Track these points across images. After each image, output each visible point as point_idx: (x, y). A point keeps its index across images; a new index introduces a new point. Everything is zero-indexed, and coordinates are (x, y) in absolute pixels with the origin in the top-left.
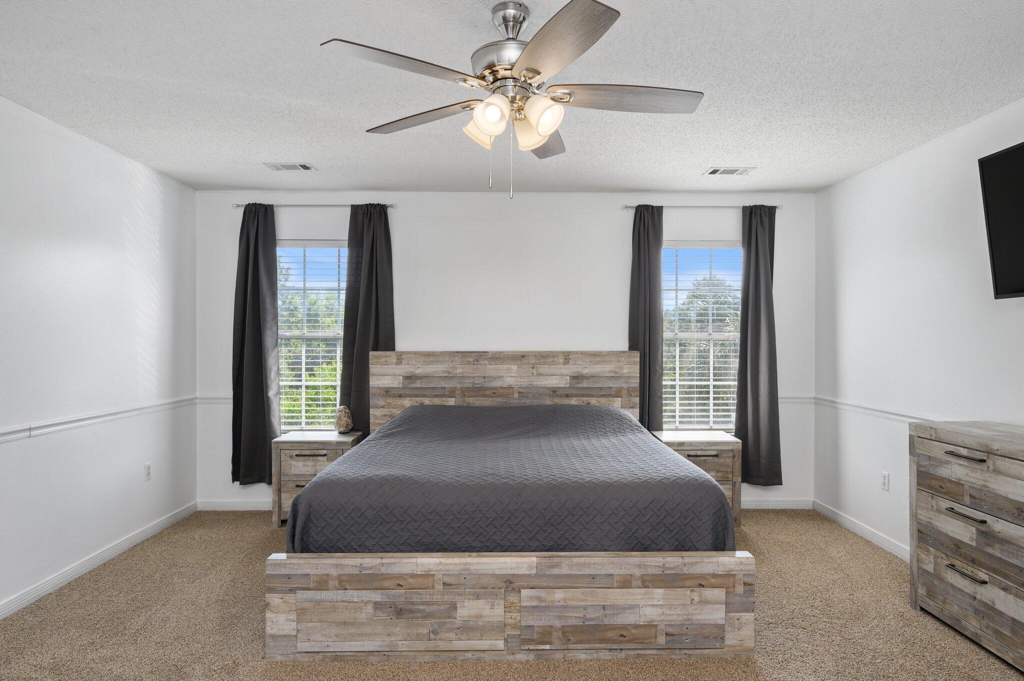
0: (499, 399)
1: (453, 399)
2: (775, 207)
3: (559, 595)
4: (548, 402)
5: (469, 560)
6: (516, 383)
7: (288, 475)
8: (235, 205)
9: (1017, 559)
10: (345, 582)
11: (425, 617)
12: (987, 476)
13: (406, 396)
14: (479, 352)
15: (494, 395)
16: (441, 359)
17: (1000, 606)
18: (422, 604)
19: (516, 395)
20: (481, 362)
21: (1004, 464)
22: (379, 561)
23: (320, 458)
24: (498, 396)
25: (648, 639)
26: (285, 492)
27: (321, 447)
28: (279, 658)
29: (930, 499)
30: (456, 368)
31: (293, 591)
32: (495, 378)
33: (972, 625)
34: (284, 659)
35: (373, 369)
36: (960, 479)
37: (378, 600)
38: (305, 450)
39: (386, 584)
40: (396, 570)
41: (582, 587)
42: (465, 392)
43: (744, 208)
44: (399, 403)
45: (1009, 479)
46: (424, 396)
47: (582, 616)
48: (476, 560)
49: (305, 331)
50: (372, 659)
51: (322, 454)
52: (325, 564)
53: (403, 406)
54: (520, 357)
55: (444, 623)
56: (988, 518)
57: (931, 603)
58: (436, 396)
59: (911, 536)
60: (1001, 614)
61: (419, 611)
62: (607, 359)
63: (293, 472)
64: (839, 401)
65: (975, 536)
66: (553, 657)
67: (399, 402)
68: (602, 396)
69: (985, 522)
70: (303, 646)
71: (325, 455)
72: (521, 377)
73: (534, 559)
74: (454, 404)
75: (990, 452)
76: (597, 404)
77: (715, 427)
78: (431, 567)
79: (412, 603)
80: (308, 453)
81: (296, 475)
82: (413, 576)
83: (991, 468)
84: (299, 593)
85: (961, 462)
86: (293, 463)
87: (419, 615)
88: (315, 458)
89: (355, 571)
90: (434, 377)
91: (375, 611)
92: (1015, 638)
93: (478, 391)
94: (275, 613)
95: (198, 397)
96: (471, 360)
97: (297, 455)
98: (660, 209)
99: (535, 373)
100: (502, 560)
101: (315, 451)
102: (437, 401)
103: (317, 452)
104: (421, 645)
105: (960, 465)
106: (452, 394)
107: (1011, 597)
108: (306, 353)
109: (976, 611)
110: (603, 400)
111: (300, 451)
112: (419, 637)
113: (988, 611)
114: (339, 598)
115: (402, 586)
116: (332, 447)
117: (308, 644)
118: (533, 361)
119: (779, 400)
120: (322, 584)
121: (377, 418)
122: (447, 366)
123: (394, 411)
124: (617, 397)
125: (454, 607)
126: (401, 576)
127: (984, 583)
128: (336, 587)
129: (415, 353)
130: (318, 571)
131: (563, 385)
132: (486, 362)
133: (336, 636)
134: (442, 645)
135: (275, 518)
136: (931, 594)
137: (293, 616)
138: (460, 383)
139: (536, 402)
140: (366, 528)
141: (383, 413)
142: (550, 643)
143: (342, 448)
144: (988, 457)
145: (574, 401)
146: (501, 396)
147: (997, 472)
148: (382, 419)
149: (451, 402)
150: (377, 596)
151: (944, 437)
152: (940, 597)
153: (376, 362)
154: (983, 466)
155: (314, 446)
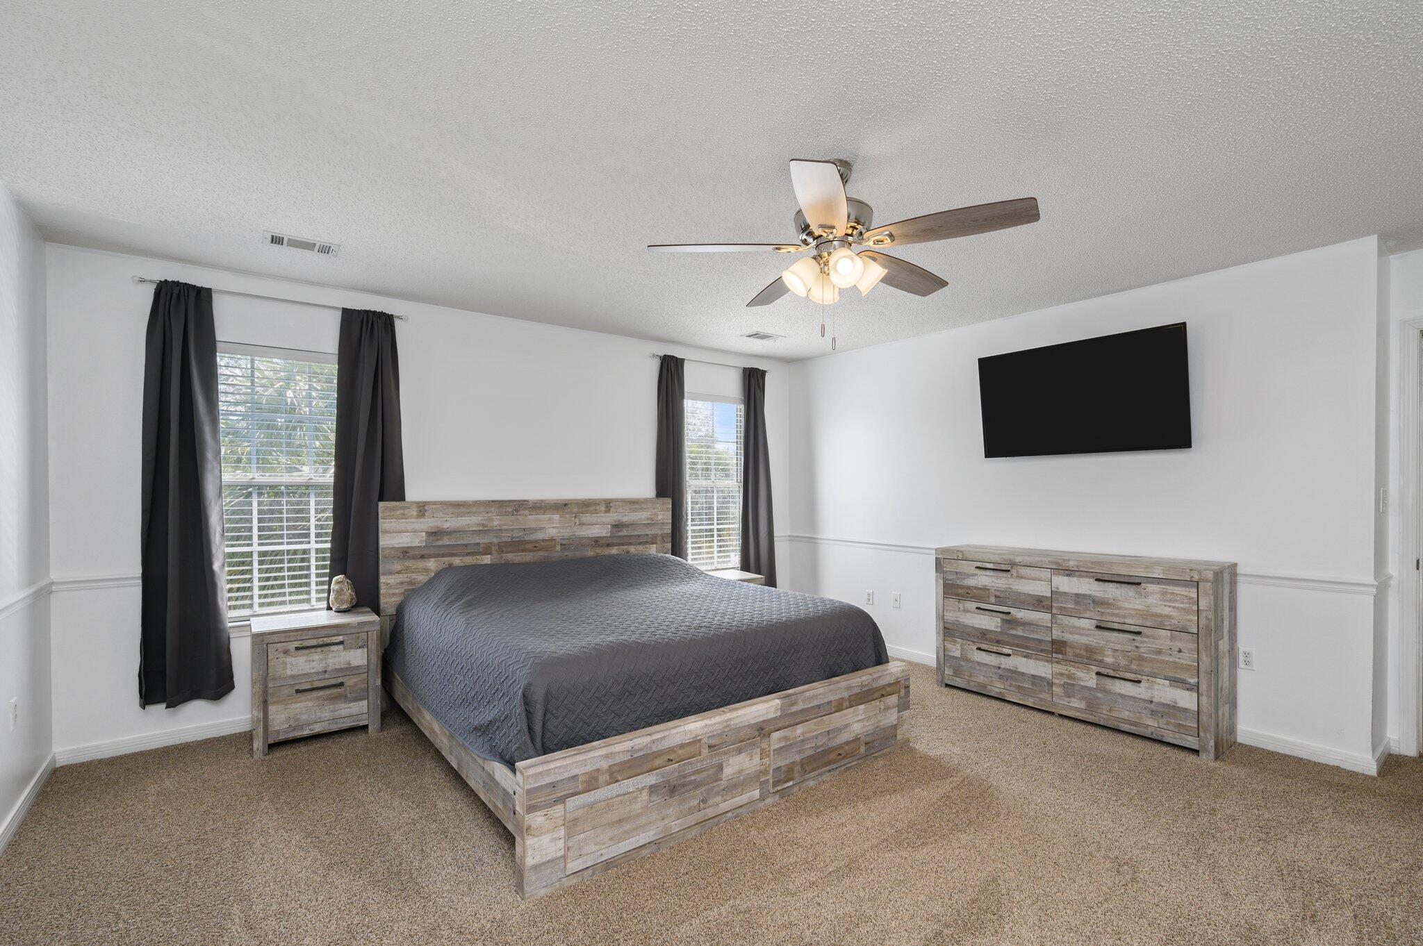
0: (542, 553)
1: (489, 556)
2: (766, 371)
3: (799, 730)
4: (591, 553)
5: (728, 716)
6: (559, 535)
7: (280, 678)
8: (137, 279)
9: (1037, 634)
10: (618, 772)
11: (696, 788)
12: (1011, 581)
13: (430, 556)
14: (519, 501)
15: (536, 549)
16: (474, 509)
17: (1021, 669)
18: (694, 773)
19: (558, 548)
20: (521, 512)
21: (1025, 571)
22: (649, 739)
23: (333, 648)
24: (538, 550)
25: (855, 751)
26: (274, 703)
27: (335, 632)
28: (542, 892)
29: (957, 603)
30: (493, 520)
31: (561, 800)
32: (535, 530)
33: (997, 687)
34: (548, 891)
35: (384, 524)
36: (986, 586)
37: (654, 782)
38: (309, 639)
39: (658, 762)
40: (667, 744)
41: (812, 719)
42: (503, 547)
43: (745, 369)
44: (421, 566)
45: (1031, 581)
46: (453, 555)
47: (813, 745)
48: (734, 714)
49: (256, 475)
50: (644, 852)
51: (336, 641)
52: (594, 757)
53: (427, 570)
54: (562, 506)
55: (712, 788)
56: (1012, 610)
57: (958, 679)
58: (468, 554)
59: (938, 633)
60: (1023, 674)
61: (691, 782)
62: (645, 506)
63: (289, 672)
64: (818, 537)
65: (999, 625)
66: (792, 792)
67: (421, 564)
68: (640, 543)
69: (1009, 613)
70: (573, 866)
71: (341, 643)
72: (563, 528)
73: (778, 701)
74: (489, 562)
75: (1013, 564)
76: (636, 552)
77: (720, 566)
78: (699, 732)
79: (685, 776)
80: (314, 642)
81: (293, 677)
82: (682, 746)
83: (1015, 574)
84: (570, 800)
85: (988, 573)
86: (289, 659)
87: (690, 787)
88: (325, 649)
89: (627, 757)
90: (467, 531)
91: (650, 796)
92: (1035, 688)
93: (518, 545)
94: (537, 837)
95: (55, 581)
96: (510, 510)
97: (297, 649)
98: (683, 360)
99: (578, 523)
100: (754, 708)
101: (325, 639)
102: (469, 560)
103: (327, 640)
104: (691, 820)
105: (986, 575)
106: (487, 550)
107: (1031, 661)
108: (259, 505)
109: (1001, 677)
110: (641, 548)
111: (301, 642)
112: (691, 811)
113: (1012, 675)
114: (614, 793)
115: (672, 760)
116: (353, 631)
117: (580, 860)
118: (575, 510)
119: (775, 539)
120: (591, 783)
121: (390, 588)
122: (481, 518)
123: (414, 576)
124: (653, 544)
125: (720, 768)
126: (672, 750)
127: (1009, 655)
128: (607, 782)
129: (442, 503)
130: (587, 768)
131: (604, 535)
132: (526, 512)
133: (611, 839)
134: (710, 812)
135: (258, 744)
136: (957, 673)
137: (562, 832)
138: (497, 537)
139: (578, 554)
140: (612, 706)
141: (399, 580)
142: (792, 779)
143: (366, 629)
144: (1012, 567)
145: (614, 551)
146: (541, 549)
147: (1020, 577)
148: (397, 588)
149: (487, 560)
150: (651, 779)
151: (969, 556)
152: (966, 673)
153: (390, 516)
154: (1008, 575)
155: (323, 632)
